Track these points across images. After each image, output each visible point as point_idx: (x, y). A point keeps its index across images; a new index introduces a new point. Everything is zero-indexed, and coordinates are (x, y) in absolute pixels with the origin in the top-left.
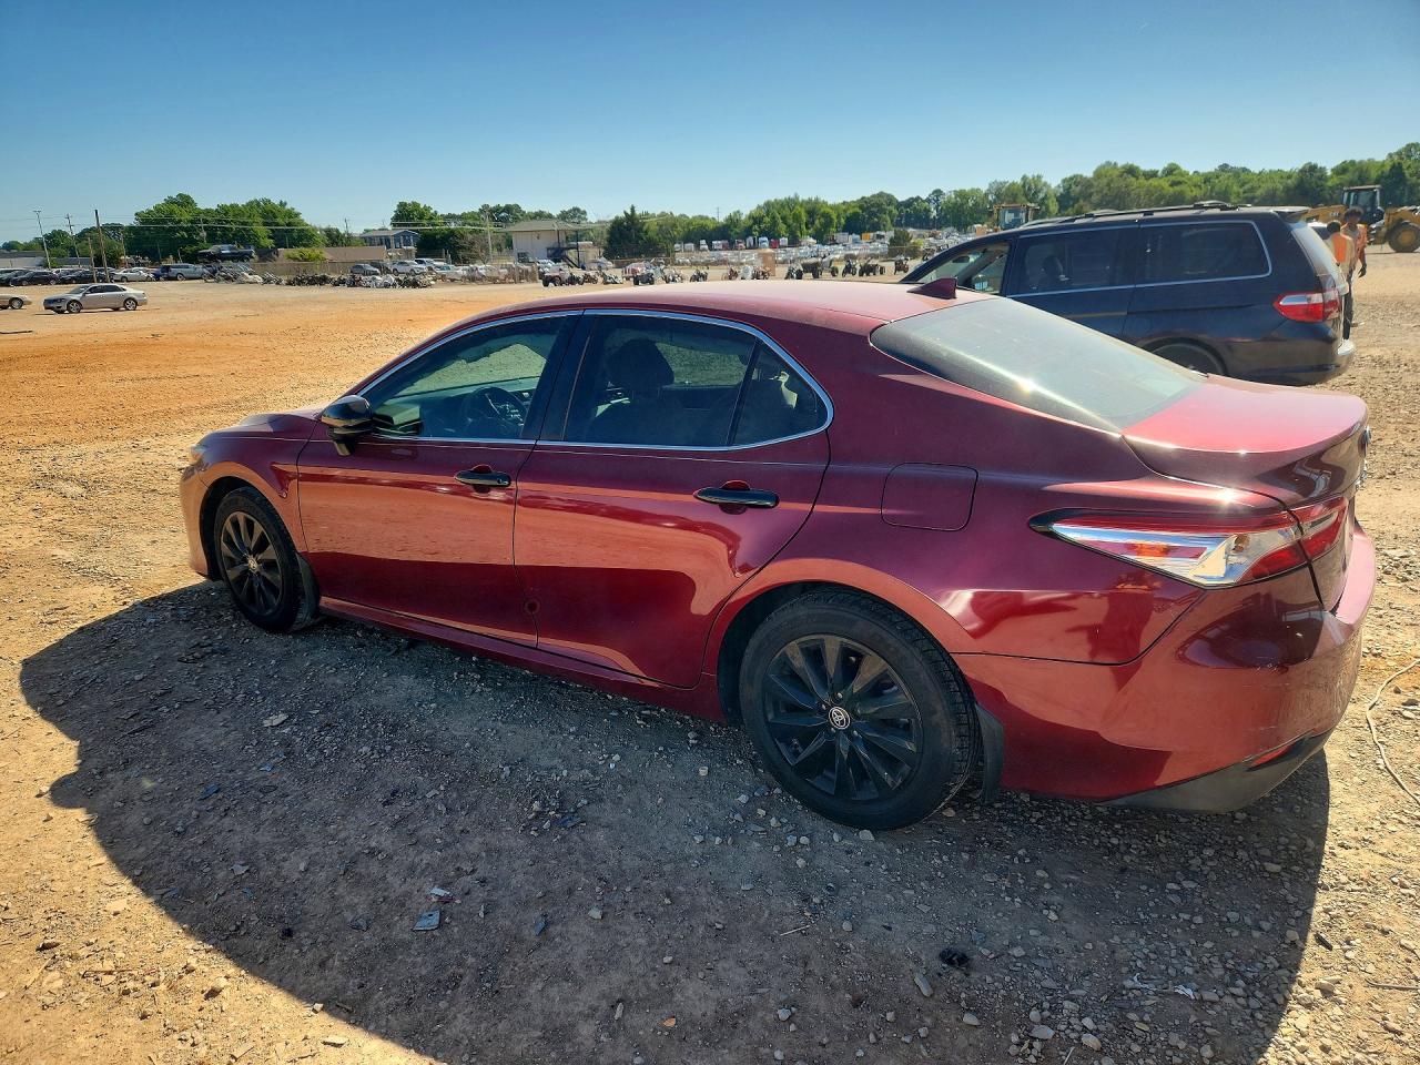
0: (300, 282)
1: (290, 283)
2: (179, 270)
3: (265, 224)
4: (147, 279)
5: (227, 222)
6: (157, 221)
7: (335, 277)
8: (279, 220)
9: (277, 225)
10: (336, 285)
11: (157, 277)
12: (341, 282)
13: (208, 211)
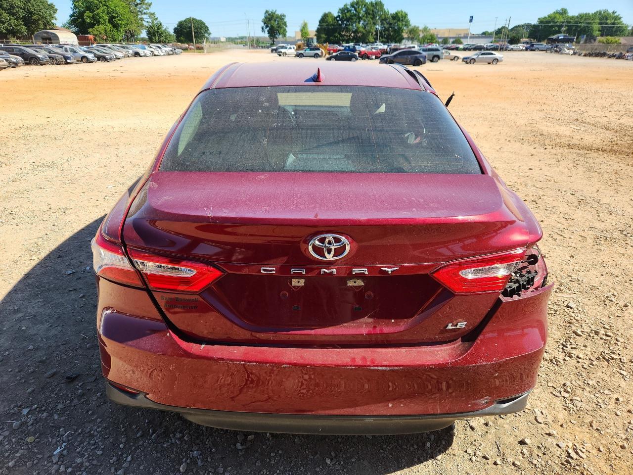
0: (590, 55)
1: (585, 55)
2: (537, 46)
3: (600, 24)
4: (522, 50)
5: (580, 23)
6: (547, 22)
7: (611, 53)
8: (609, 21)
9: (606, 24)
10: (610, 57)
11: (527, 49)
12: (613, 56)
13: (573, 17)
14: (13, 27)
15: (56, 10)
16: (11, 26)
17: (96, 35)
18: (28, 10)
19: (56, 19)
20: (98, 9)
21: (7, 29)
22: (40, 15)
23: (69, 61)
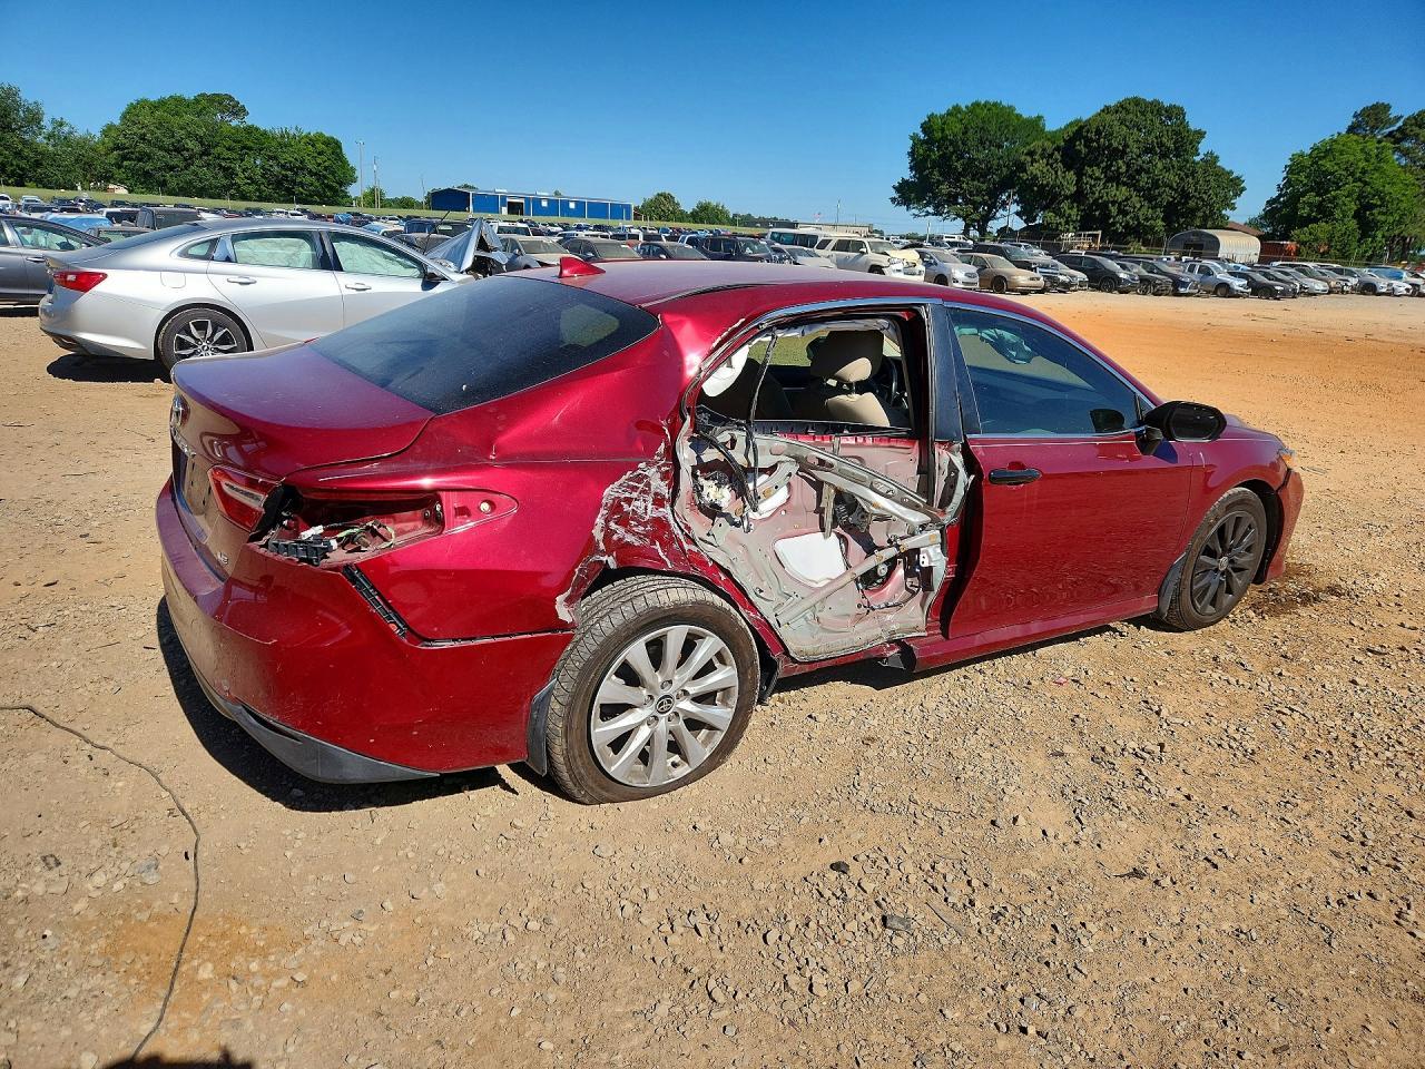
14: (1139, 223)
15: (1243, 189)
16: (1138, 219)
17: (1304, 243)
18: (1183, 190)
19: (1234, 209)
20: (1338, 188)
21: (1127, 226)
22: (1203, 200)
23: (1182, 290)
